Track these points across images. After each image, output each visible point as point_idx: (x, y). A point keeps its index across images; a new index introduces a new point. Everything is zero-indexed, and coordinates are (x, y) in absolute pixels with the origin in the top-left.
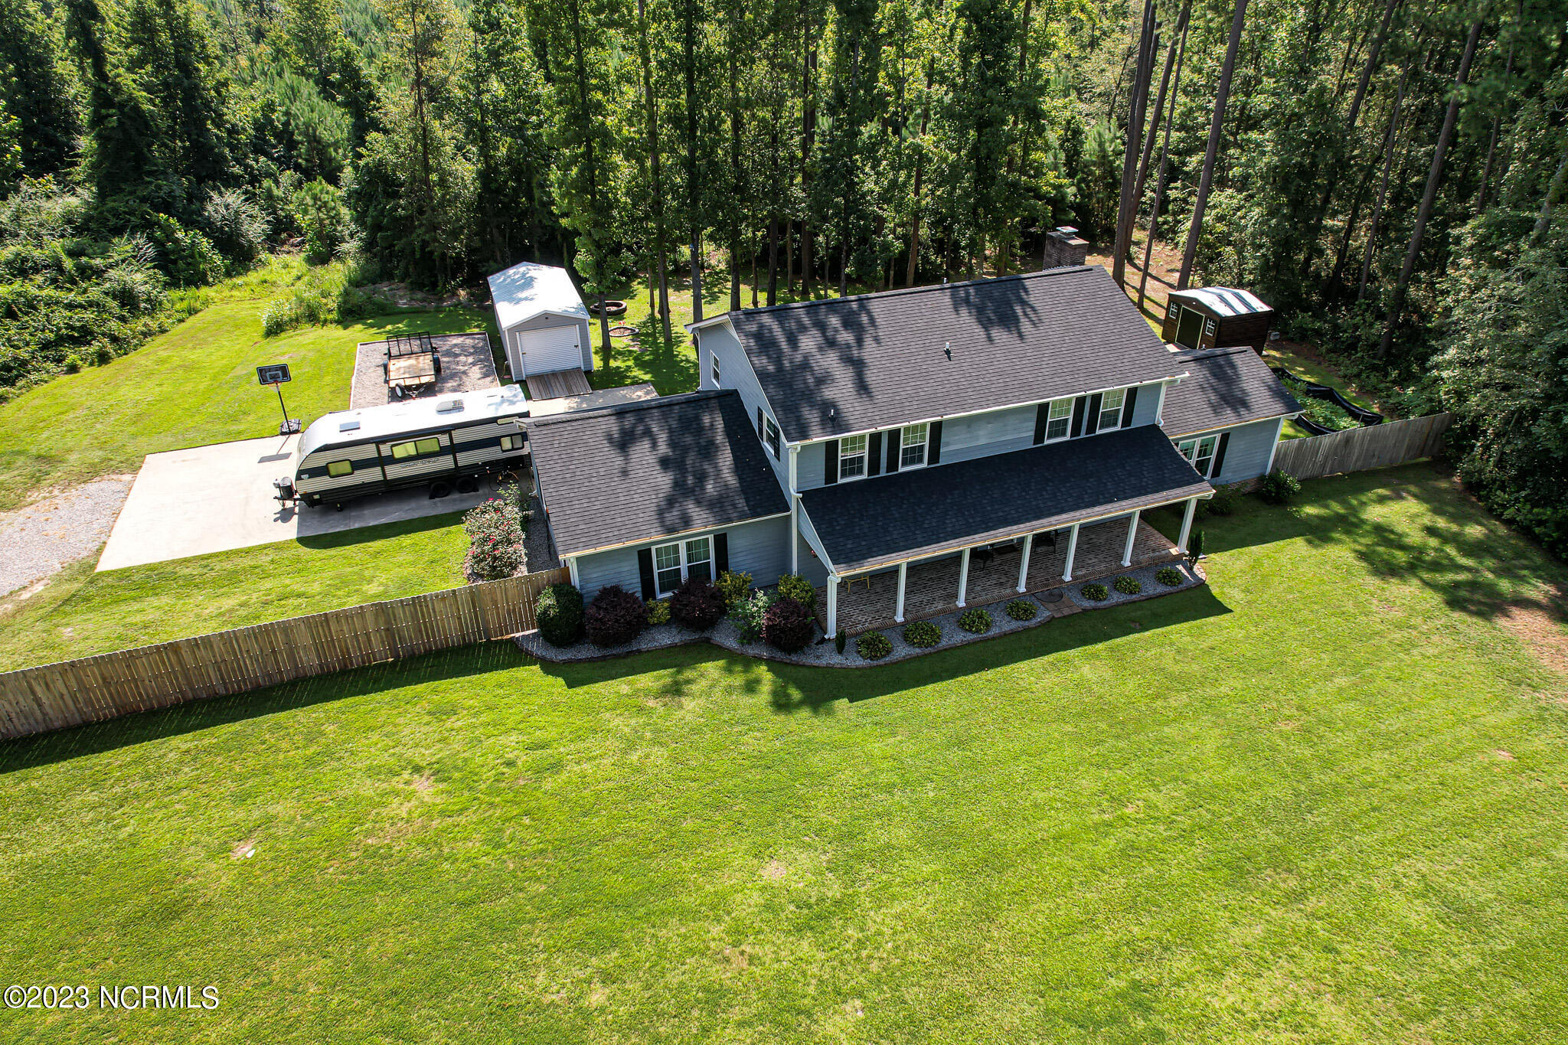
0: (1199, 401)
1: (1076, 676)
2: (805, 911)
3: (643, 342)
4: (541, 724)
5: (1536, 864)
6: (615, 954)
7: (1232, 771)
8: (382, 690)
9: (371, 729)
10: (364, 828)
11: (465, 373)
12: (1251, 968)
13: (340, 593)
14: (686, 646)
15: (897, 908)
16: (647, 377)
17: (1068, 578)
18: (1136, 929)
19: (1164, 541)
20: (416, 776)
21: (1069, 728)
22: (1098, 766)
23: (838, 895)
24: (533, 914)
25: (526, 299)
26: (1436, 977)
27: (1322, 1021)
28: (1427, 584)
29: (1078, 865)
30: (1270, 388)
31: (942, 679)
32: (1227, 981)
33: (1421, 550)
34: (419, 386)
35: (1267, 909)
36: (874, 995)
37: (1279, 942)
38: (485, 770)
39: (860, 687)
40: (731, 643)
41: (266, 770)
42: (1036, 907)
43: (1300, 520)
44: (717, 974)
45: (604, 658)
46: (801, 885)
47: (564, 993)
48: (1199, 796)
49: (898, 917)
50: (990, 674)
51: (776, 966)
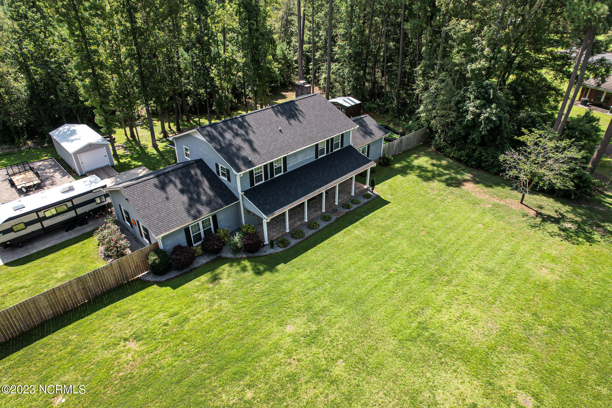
0: (359, 135)
1: (355, 235)
2: (308, 338)
3: (130, 150)
4: (171, 306)
5: (500, 252)
6: (248, 378)
7: (415, 251)
8: (90, 314)
9: (95, 331)
10: (115, 370)
11: (52, 176)
12: (448, 306)
13: (43, 281)
14: (213, 261)
15: (337, 326)
16: (140, 164)
17: (337, 203)
18: (412, 307)
19: (361, 184)
20: (127, 342)
21: (361, 252)
22: (376, 261)
23: (316, 329)
24: (209, 375)
25: (76, 139)
26: (492, 291)
27: (471, 314)
28: (439, 181)
29: (386, 293)
30: (378, 127)
31: (312, 248)
32: (443, 312)
33: (433, 171)
34: (34, 185)
35: (443, 288)
36: (345, 356)
37: (452, 297)
38: (156, 330)
39: (286, 258)
40: (230, 255)
41: (50, 364)
42: (379, 310)
43: (396, 169)
44: (289, 370)
45: (182, 274)
46: (302, 330)
47: (236, 398)
48: (409, 262)
49: (339, 328)
50: (326, 242)
51: (308, 359)
